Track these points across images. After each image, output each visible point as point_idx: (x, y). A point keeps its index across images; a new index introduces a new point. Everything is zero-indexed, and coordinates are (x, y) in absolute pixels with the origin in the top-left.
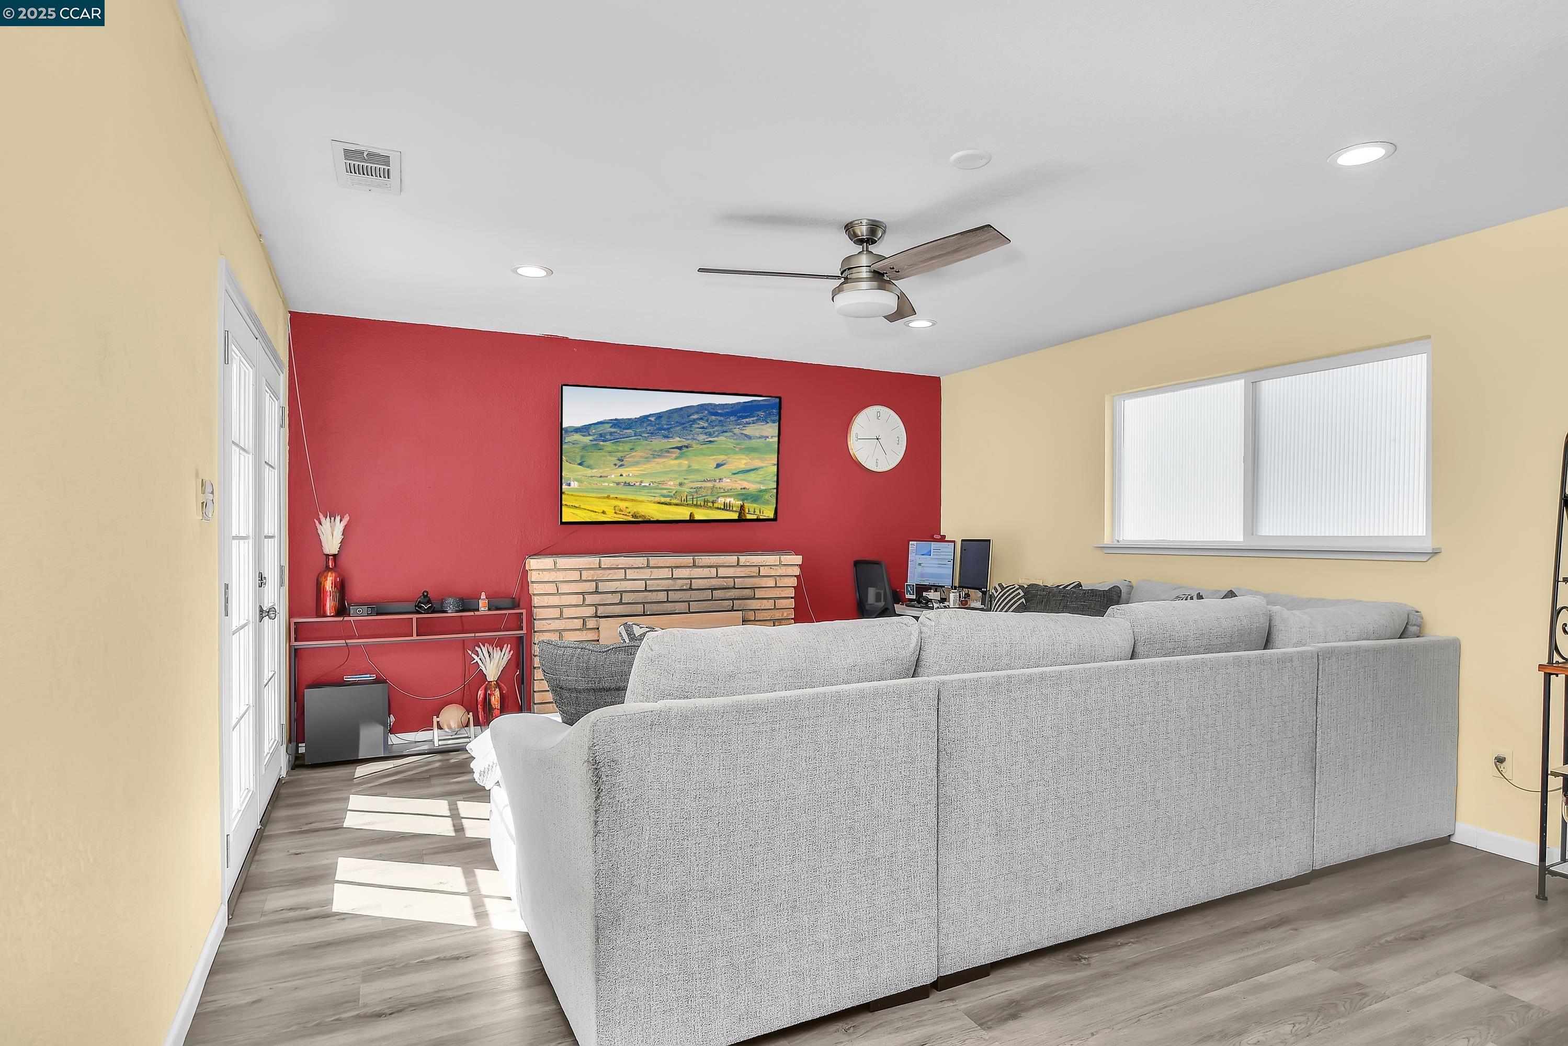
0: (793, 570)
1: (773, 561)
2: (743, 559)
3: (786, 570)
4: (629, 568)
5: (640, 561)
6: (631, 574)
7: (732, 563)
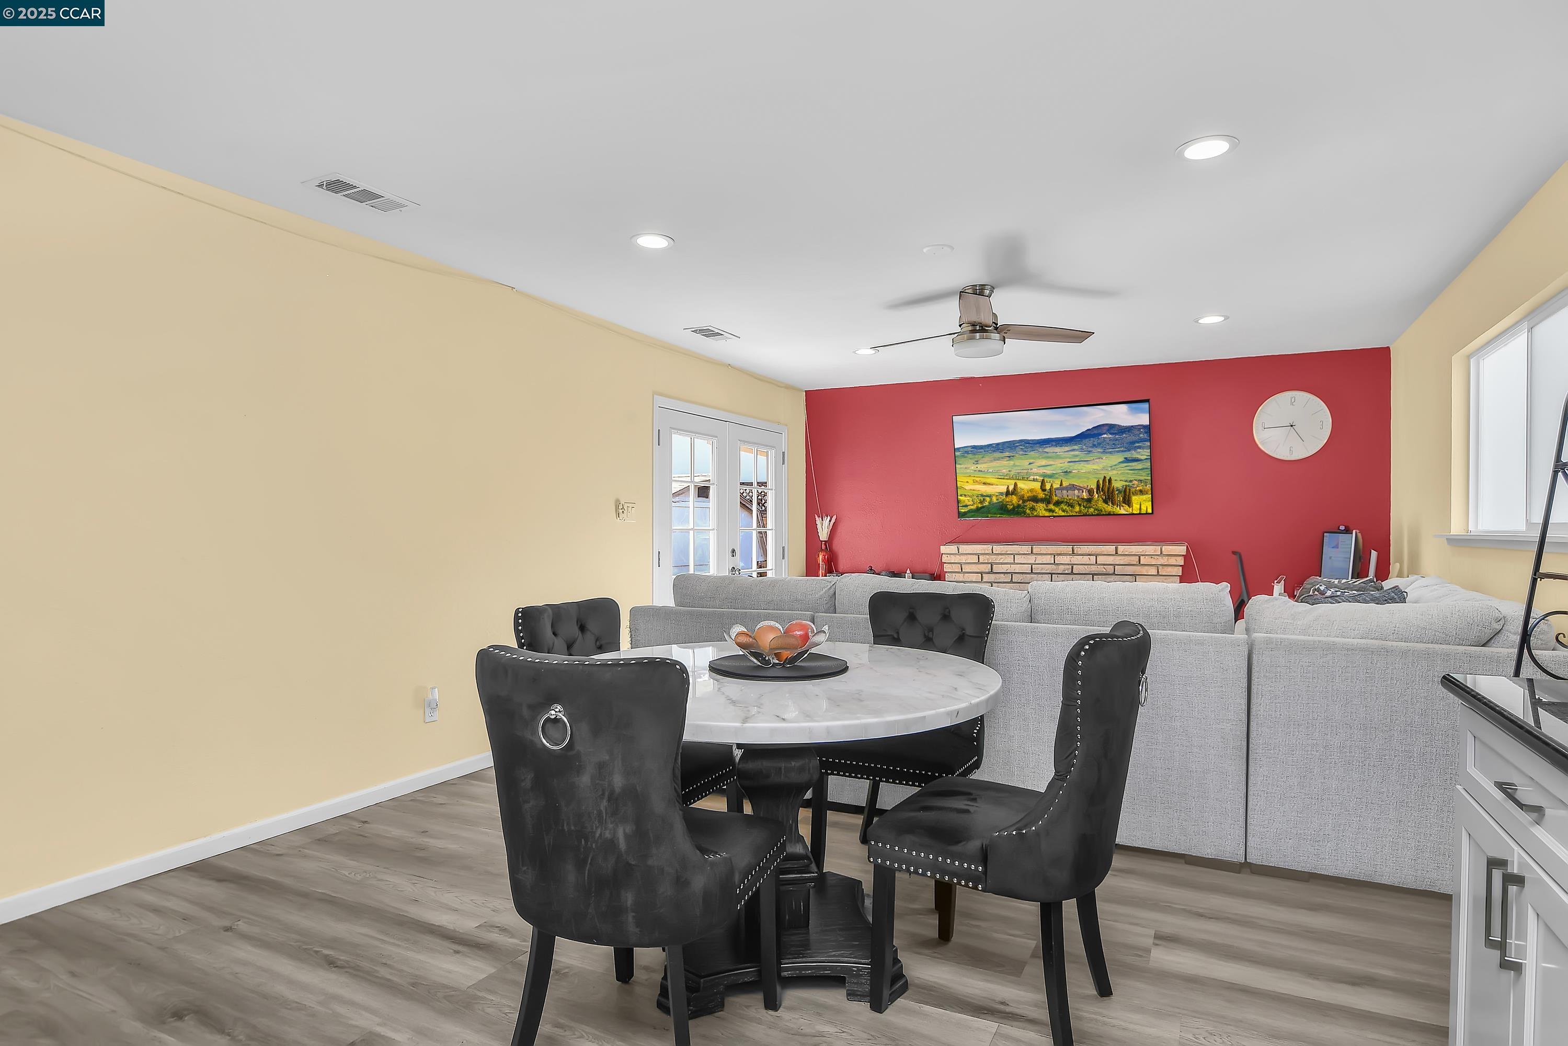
0: (1176, 560)
1: (1153, 551)
2: (1121, 549)
3: (1168, 560)
4: (1017, 554)
5: (1026, 549)
6: (1019, 559)
7: (1110, 552)
